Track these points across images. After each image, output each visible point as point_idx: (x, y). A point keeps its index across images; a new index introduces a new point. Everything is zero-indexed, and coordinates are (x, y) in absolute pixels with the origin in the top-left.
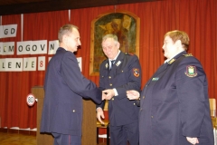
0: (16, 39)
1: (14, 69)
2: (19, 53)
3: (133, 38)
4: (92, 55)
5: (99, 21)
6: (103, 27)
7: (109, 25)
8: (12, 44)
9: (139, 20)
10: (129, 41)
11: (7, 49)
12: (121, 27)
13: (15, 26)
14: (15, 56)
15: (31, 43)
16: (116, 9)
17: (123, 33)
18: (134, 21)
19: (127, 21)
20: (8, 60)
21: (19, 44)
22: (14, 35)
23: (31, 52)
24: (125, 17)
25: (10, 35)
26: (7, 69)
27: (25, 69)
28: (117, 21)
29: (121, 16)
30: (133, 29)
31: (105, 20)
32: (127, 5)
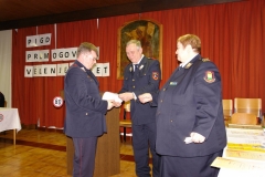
0: (50, 47)
1: (49, 74)
2: (53, 60)
3: (157, 44)
4: (119, 60)
5: (125, 29)
6: (129, 34)
7: (134, 32)
8: (47, 51)
9: (161, 27)
10: (153, 46)
11: (42, 56)
12: (146, 33)
13: (49, 35)
14: (50, 62)
15: (64, 50)
16: (140, 16)
17: (147, 39)
18: (157, 28)
19: (151, 28)
20: (43, 67)
21: (53, 51)
22: (49, 43)
23: (64, 59)
24: (149, 24)
25: (45, 44)
26: (43, 75)
27: (59, 74)
28: (142, 28)
29: (145, 23)
30: (157, 35)
31: (131, 27)
32: (151, 13)
